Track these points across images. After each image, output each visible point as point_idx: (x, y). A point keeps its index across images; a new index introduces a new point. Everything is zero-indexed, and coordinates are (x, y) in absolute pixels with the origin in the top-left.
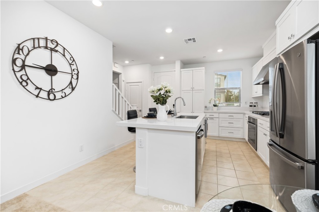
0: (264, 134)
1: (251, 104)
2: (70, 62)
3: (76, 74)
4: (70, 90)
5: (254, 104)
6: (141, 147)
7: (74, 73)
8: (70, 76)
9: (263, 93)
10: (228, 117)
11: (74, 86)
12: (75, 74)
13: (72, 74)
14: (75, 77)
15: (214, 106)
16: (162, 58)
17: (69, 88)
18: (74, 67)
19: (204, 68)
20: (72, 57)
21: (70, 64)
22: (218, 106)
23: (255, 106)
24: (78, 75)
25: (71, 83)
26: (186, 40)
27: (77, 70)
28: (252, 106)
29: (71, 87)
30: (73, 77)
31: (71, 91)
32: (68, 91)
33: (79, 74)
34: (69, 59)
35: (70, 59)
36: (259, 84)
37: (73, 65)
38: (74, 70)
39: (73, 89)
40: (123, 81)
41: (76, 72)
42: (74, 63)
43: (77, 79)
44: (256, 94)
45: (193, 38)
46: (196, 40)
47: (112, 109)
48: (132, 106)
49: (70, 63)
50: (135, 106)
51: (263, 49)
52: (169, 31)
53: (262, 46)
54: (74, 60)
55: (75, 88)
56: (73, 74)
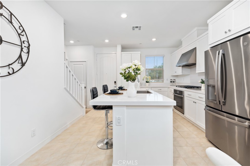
0: (194, 102)
1: (171, 81)
2: (20, 31)
3: (27, 47)
4: (19, 66)
5: (173, 80)
6: (120, 124)
7: (23, 45)
8: (19, 49)
9: (182, 73)
10: (157, 90)
11: (24, 61)
12: (25, 47)
13: (21, 46)
14: (25, 50)
15: (147, 82)
16: (107, 41)
17: (18, 63)
18: (24, 38)
19: (140, 52)
20: (22, 26)
21: (19, 35)
22: (149, 82)
23: (174, 82)
24: (28, 48)
25: (20, 56)
26: (134, 27)
27: (28, 42)
28: (172, 82)
29: (20, 62)
30: (23, 50)
31: (21, 67)
32: (16, 66)
33: (30, 47)
34: (17, 28)
35: (19, 28)
36: (180, 66)
37: (23, 35)
38: (24, 41)
39: (23, 64)
40: (67, 60)
41: (26, 44)
42: (23, 33)
43: (28, 52)
44: (175, 73)
45: (140, 26)
46: (141, 28)
47: (64, 87)
48: (80, 83)
49: (19, 33)
50: (83, 83)
51: (182, 41)
52: (124, 16)
53: (181, 40)
54: (24, 30)
55: (25, 63)
56: (23, 47)
